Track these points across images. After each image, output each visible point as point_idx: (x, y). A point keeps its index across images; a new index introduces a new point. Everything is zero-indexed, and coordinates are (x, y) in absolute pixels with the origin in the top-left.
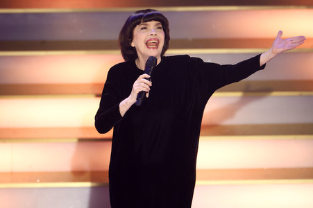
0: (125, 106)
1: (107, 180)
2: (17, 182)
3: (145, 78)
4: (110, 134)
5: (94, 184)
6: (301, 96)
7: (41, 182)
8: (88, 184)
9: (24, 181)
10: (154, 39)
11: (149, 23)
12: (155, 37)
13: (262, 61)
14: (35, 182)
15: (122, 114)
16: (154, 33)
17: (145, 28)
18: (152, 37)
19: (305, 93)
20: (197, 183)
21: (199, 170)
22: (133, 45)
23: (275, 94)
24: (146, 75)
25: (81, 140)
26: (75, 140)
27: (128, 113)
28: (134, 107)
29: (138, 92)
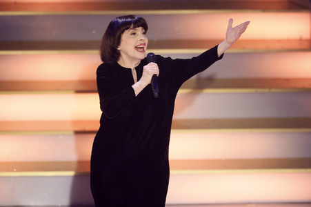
7: (18, 171)
11: (137, 28)
13: (220, 52)
14: (12, 171)
18: (141, 42)
19: (260, 90)
22: (119, 49)
29: (152, 74)
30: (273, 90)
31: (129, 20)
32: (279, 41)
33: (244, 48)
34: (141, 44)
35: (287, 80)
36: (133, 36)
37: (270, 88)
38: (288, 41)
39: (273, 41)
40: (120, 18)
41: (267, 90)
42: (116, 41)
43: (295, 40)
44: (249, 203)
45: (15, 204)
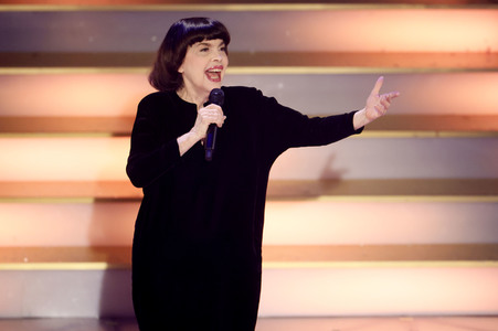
6: (416, 138)
7: (30, 261)
8: (102, 266)
9: (6, 260)
11: (211, 42)
13: (357, 122)
14: (22, 261)
17: (205, 50)
18: (216, 64)
19: (421, 134)
20: (265, 265)
22: (181, 71)
25: (100, 201)
26: (90, 201)
30: (442, 134)
31: (202, 25)
32: (453, 55)
33: (396, 66)
34: (215, 68)
35: (466, 118)
36: (203, 53)
37: (437, 130)
38: (467, 54)
39: (443, 55)
40: (187, 20)
41: (432, 134)
42: (177, 57)
43: (479, 54)
44: (404, 316)
45: (26, 314)
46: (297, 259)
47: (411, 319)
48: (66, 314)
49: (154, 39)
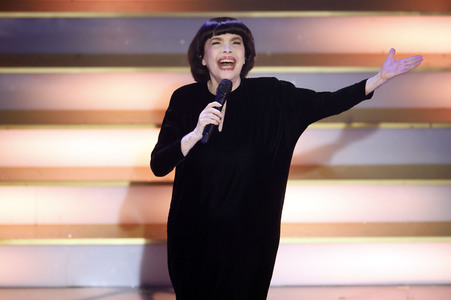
0: (188, 142)
1: (165, 236)
2: (43, 237)
3: (215, 107)
4: (171, 176)
5: (148, 241)
6: (412, 128)
7: (74, 237)
8: (141, 241)
9: (52, 236)
10: (229, 58)
12: (230, 55)
13: (369, 88)
14: (66, 237)
15: (185, 153)
16: (228, 50)
17: (218, 43)
18: (225, 55)
19: (416, 125)
20: (282, 240)
21: (285, 224)
22: (204, 63)
23: (384, 126)
24: (216, 104)
25: (134, 184)
26: (126, 184)
27: (192, 151)
28: (199, 144)
29: (204, 125)
30: (435, 126)
37: (431, 123)
41: (427, 125)
44: (401, 285)
45: (70, 284)
46: (308, 235)
47: (407, 288)
48: (105, 283)
49: (182, 42)
